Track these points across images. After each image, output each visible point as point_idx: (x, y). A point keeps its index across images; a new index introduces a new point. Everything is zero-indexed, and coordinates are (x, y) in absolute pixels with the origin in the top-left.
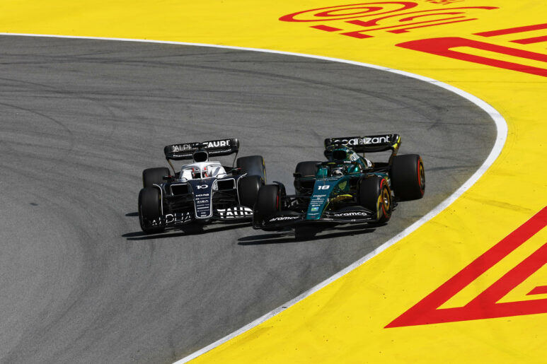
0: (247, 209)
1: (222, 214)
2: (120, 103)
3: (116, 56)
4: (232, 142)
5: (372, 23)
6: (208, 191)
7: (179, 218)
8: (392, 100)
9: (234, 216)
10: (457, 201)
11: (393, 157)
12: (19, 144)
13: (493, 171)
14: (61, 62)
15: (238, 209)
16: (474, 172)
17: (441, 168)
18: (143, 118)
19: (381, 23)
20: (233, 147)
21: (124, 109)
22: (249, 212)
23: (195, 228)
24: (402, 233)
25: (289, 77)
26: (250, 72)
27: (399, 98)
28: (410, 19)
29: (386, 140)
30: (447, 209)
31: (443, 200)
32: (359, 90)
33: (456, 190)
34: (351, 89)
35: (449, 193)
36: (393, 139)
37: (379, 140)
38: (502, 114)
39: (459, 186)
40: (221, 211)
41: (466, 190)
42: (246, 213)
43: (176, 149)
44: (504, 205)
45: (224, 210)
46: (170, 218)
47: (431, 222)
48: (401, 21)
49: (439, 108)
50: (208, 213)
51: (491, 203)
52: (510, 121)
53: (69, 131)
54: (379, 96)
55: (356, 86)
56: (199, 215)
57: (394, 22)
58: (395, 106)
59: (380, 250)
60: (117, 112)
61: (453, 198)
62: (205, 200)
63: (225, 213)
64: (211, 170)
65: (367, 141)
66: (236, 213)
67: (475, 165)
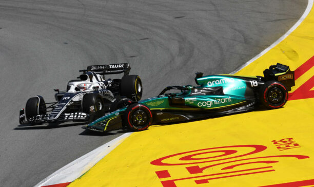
4: (125, 65)
10: (288, 37)
12: (57, 12)
13: (307, 21)
16: (296, 22)
17: (279, 20)
20: (126, 68)
24: (259, 54)
30: (283, 41)
31: (280, 37)
33: (287, 31)
35: (283, 33)
39: (289, 29)
41: (292, 31)
47: (274, 48)
51: (306, 37)
59: (248, 63)
61: (286, 36)
67: (297, 18)
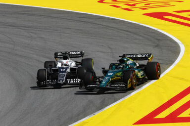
0: (79, 80)
2: (34, 32)
3: (34, 13)
4: (81, 52)
5: (134, 5)
6: (65, 72)
7: (52, 82)
8: (140, 36)
11: (148, 63)
13: (178, 65)
14: (11, 14)
15: (76, 79)
18: (42, 38)
19: (137, 5)
20: (82, 54)
21: (35, 34)
23: (58, 86)
25: (100, 25)
26: (85, 22)
27: (143, 35)
28: (149, 4)
29: (147, 56)
32: (127, 31)
34: (125, 31)
36: (149, 55)
37: (144, 56)
38: (183, 43)
40: (69, 80)
42: (78, 82)
43: (59, 54)
44: (182, 79)
46: (48, 82)
48: (145, 5)
49: (158, 40)
50: (63, 81)
51: (177, 78)
52: (186, 46)
53: (13, 41)
54: (135, 34)
55: (127, 29)
56: (59, 81)
57: (143, 5)
58: (141, 38)
60: (32, 35)
62: (63, 75)
63: (70, 81)
64: (69, 63)
65: (139, 56)
66: (74, 81)
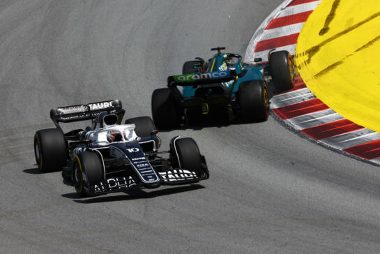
0: (185, 171)
1: (164, 177)
6: (142, 154)
7: (122, 182)
9: (176, 178)
15: (178, 171)
22: (188, 174)
40: (163, 174)
42: (186, 175)
45: (165, 173)
46: (112, 183)
50: (154, 177)
56: (146, 179)
62: (144, 163)
63: (167, 176)
66: (177, 175)
